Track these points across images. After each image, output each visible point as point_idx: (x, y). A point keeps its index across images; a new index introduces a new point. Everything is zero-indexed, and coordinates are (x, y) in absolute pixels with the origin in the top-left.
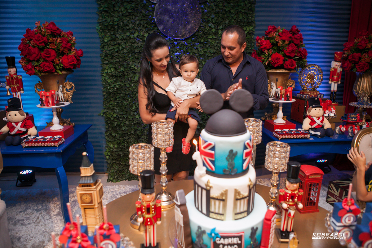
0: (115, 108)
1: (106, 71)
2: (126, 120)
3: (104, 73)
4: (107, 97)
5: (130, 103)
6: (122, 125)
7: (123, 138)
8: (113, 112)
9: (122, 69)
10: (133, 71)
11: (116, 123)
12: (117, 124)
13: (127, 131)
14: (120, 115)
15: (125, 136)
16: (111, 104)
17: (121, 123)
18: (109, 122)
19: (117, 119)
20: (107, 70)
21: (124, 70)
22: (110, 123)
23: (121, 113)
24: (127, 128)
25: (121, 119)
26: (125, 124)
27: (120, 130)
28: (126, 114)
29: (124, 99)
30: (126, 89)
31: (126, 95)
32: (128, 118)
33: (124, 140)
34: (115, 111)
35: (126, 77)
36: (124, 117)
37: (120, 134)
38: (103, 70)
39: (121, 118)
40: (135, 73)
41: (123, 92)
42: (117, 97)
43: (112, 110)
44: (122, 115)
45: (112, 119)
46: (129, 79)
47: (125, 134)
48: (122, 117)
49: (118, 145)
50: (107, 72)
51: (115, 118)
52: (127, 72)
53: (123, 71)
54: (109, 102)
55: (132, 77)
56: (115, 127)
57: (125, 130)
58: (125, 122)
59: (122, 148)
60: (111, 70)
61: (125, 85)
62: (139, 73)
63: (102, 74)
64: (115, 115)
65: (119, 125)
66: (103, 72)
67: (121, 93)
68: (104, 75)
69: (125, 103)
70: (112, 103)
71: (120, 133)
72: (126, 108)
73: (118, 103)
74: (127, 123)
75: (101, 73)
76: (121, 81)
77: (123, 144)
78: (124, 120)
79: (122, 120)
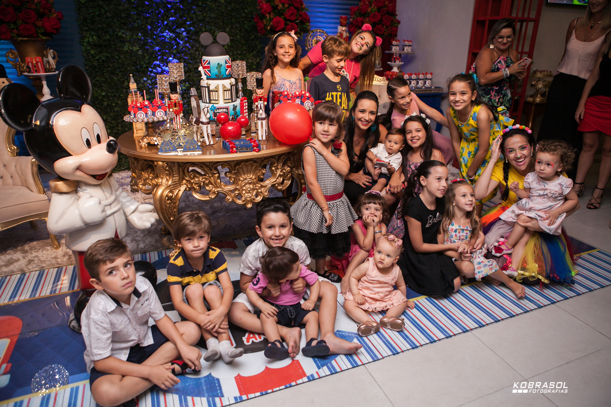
0: (103, 85)
1: (87, 40)
2: (118, 100)
3: (84, 42)
4: (91, 72)
5: (121, 78)
6: (114, 105)
7: (116, 120)
8: (100, 91)
9: (108, 37)
10: (121, 39)
11: (105, 103)
12: (108, 105)
13: (120, 112)
14: (110, 93)
15: (118, 119)
16: (98, 80)
17: (112, 103)
18: (96, 103)
19: (106, 98)
20: (88, 38)
21: (109, 38)
22: (98, 104)
23: (110, 91)
24: (120, 109)
25: (111, 98)
26: (118, 104)
27: (111, 112)
28: (117, 92)
29: (113, 74)
30: (114, 62)
31: (115, 68)
32: (121, 97)
33: (118, 123)
34: (103, 88)
35: (113, 47)
36: (115, 95)
37: (111, 117)
38: (83, 38)
39: (111, 96)
40: (124, 42)
41: (111, 65)
42: (104, 71)
43: (99, 87)
44: (112, 92)
45: (100, 98)
46: (116, 50)
47: (118, 116)
48: (113, 95)
49: (110, 129)
50: (89, 41)
51: (104, 96)
52: (114, 41)
53: (109, 40)
54: (95, 78)
55: (120, 47)
56: (105, 108)
57: (118, 111)
58: (117, 102)
59: (116, 133)
60: (93, 38)
61: (113, 56)
62: (128, 42)
63: (82, 44)
64: (103, 94)
65: (110, 105)
66: (82, 41)
67: (109, 66)
68: (85, 44)
69: (115, 79)
70: (98, 78)
71: (112, 115)
72: (116, 84)
73: (106, 78)
74: (119, 102)
75: (81, 42)
76: (107, 52)
77: (116, 128)
78: (116, 100)
79: (113, 100)
